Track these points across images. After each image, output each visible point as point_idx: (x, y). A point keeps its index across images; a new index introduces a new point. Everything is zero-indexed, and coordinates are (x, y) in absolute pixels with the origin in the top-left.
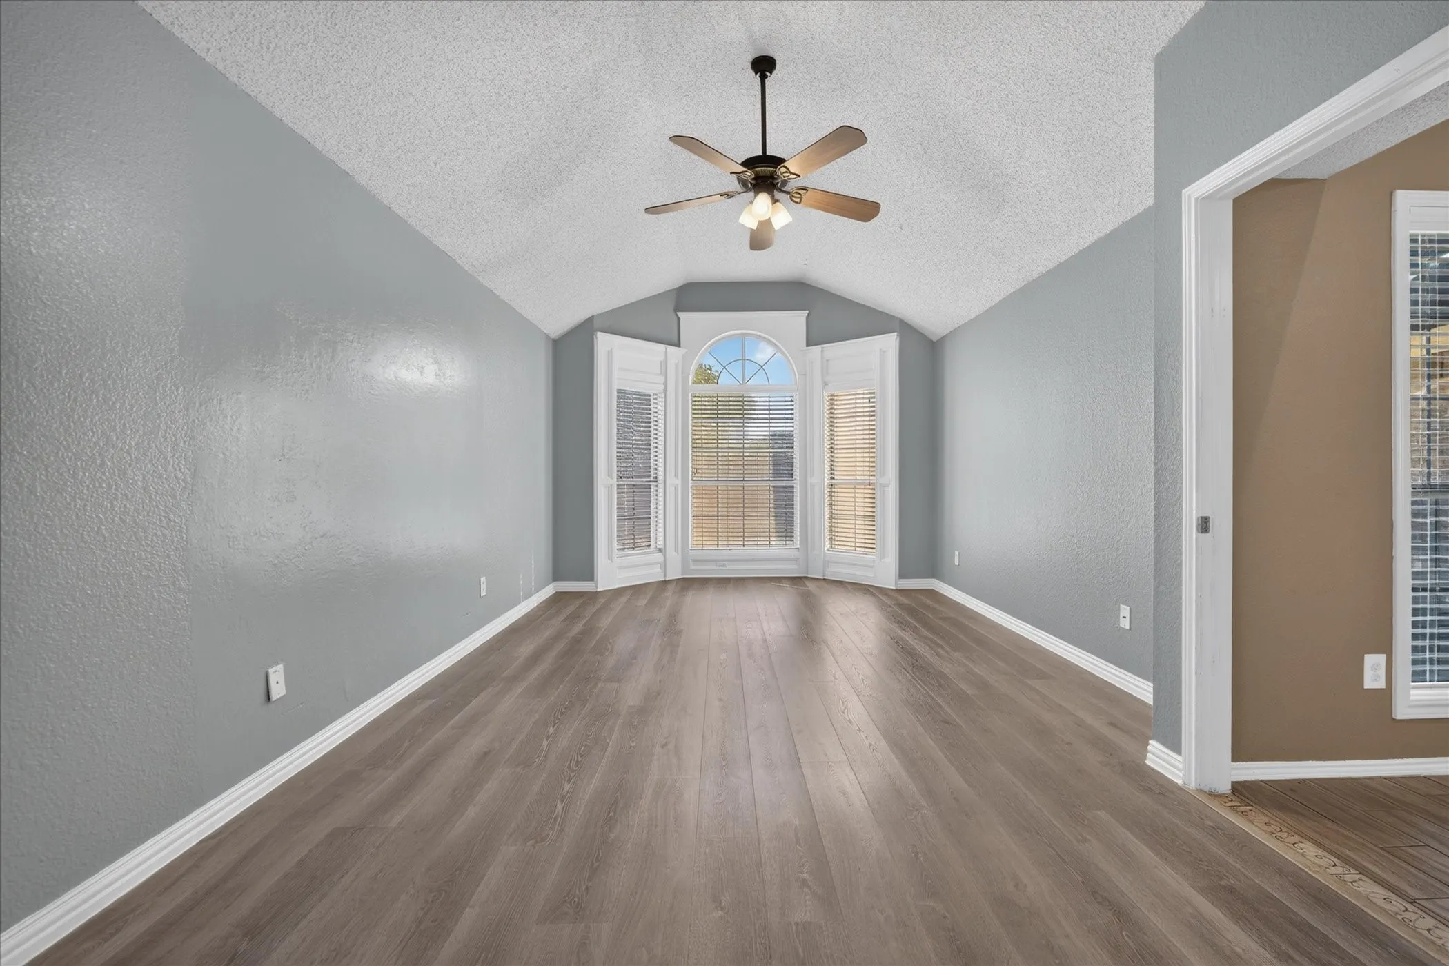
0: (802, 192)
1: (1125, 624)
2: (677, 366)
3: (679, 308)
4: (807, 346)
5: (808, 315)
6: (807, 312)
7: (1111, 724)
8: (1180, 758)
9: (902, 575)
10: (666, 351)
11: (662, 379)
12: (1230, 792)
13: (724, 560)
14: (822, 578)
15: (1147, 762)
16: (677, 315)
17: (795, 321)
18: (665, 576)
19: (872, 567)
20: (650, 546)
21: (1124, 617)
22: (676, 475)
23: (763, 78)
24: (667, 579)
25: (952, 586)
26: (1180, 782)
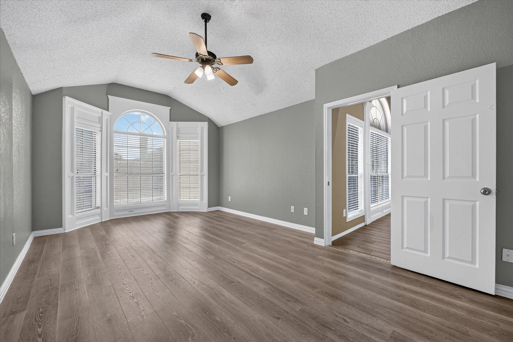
0: (218, 69)
1: (293, 211)
2: (107, 120)
3: (109, 93)
4: (170, 121)
5: (171, 109)
6: (171, 108)
7: (299, 237)
8: (324, 240)
9: (209, 206)
10: (102, 113)
11: (100, 126)
12: (332, 245)
13: (132, 209)
14: (177, 211)
15: (314, 243)
16: (108, 97)
17: (166, 110)
18: (102, 219)
19: (198, 205)
20: (91, 205)
21: (293, 209)
22: (107, 171)
23: (206, 22)
24: (103, 221)
25: (227, 208)
26: (324, 245)
